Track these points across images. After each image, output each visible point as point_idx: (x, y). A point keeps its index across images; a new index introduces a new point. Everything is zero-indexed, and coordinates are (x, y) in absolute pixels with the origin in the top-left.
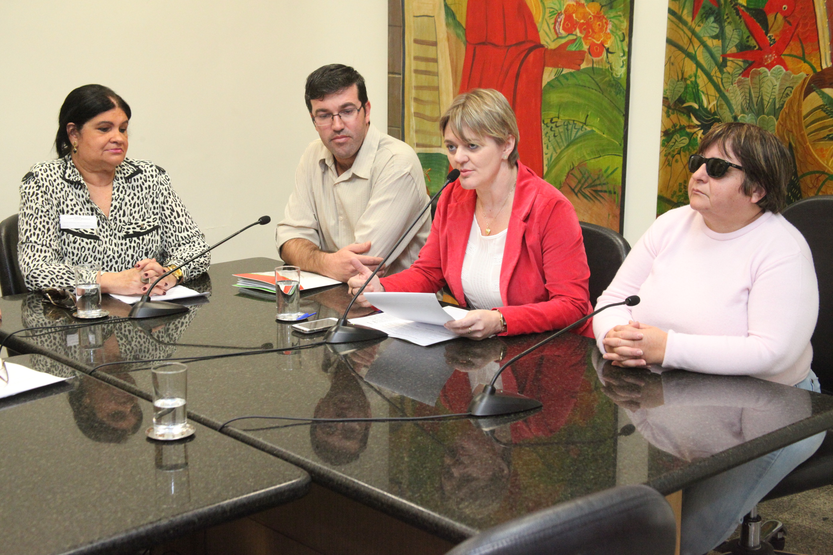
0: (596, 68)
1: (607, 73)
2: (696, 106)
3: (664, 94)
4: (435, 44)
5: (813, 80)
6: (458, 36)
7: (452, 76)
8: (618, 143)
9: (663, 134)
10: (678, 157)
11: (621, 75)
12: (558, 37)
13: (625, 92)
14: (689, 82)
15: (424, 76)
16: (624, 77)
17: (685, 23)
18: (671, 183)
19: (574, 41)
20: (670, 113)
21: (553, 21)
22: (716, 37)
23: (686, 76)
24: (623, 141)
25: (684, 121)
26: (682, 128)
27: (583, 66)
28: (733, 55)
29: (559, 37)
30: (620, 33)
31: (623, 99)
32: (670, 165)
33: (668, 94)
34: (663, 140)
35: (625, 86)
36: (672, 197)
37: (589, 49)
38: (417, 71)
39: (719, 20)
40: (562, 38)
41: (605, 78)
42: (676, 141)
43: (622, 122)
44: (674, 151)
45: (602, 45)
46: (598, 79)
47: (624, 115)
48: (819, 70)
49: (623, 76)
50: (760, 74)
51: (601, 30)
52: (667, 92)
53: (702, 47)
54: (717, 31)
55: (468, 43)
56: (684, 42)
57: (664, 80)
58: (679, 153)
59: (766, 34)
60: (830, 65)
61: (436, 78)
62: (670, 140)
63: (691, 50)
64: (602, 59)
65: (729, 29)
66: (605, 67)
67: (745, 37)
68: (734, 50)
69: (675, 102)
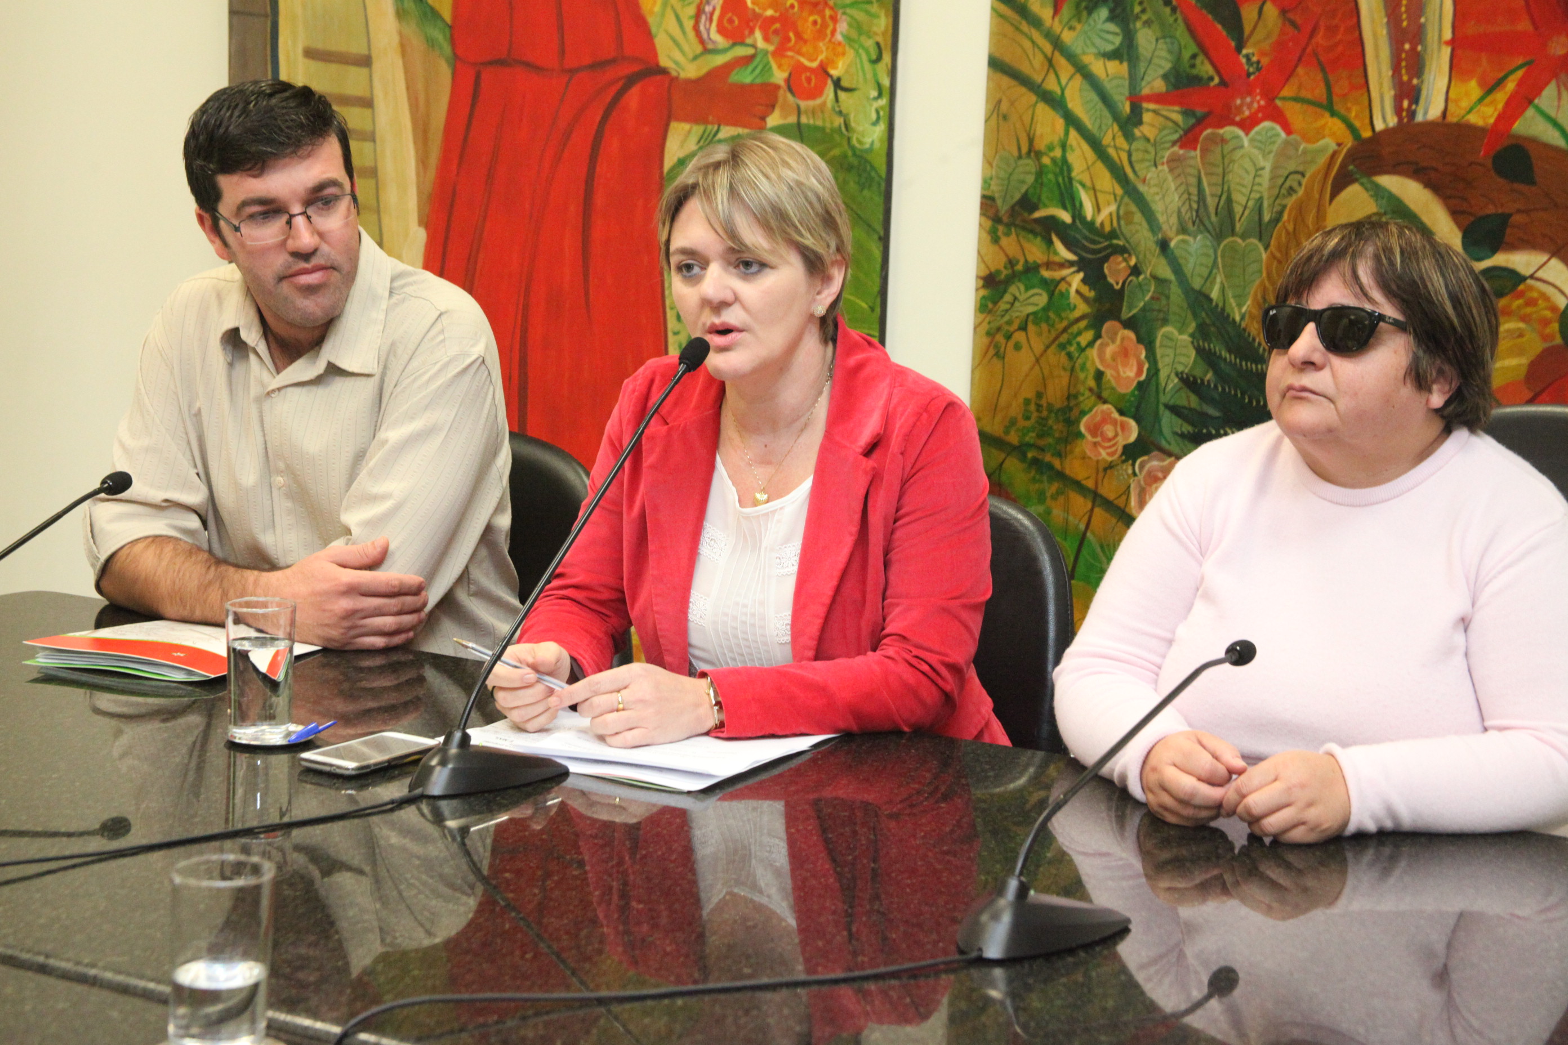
0: (808, 126)
1: (837, 137)
2: (1066, 217)
3: (983, 188)
4: (365, 61)
5: (1352, 156)
6: (431, 43)
7: (415, 143)
8: (864, 305)
9: (981, 283)
10: (1020, 336)
11: (872, 143)
12: (706, 51)
13: (883, 185)
14: (1046, 160)
16: (880, 146)
17: (1036, 22)
18: (1003, 400)
19: (748, 60)
20: (1000, 233)
21: (691, 10)
22: (1115, 55)
23: (1040, 145)
24: (878, 300)
25: (1035, 251)
26: (1031, 269)
27: (773, 121)
28: (1157, 98)
29: (707, 49)
30: (870, 43)
31: (879, 200)
32: (999, 355)
33: (995, 189)
34: (984, 297)
35: (883, 173)
36: (1007, 432)
37: (788, 81)
39: (1121, 16)
40: (715, 51)
41: (830, 149)
42: (1016, 299)
43: (877, 253)
44: (1009, 323)
45: (823, 71)
47: (880, 238)
48: (1367, 134)
49: (877, 145)
50: (1223, 141)
51: (820, 34)
52: (993, 183)
53: (1078, 80)
54: (1118, 40)
55: (458, 62)
56: (1034, 67)
57: (984, 155)
58: (1023, 328)
59: (1239, 49)
60: (1392, 121)
62: (1001, 297)
63: (1051, 85)
64: (824, 104)
65: (1145, 38)
66: (832, 123)
67: (1186, 55)
68: (1159, 86)
69: (1013, 208)
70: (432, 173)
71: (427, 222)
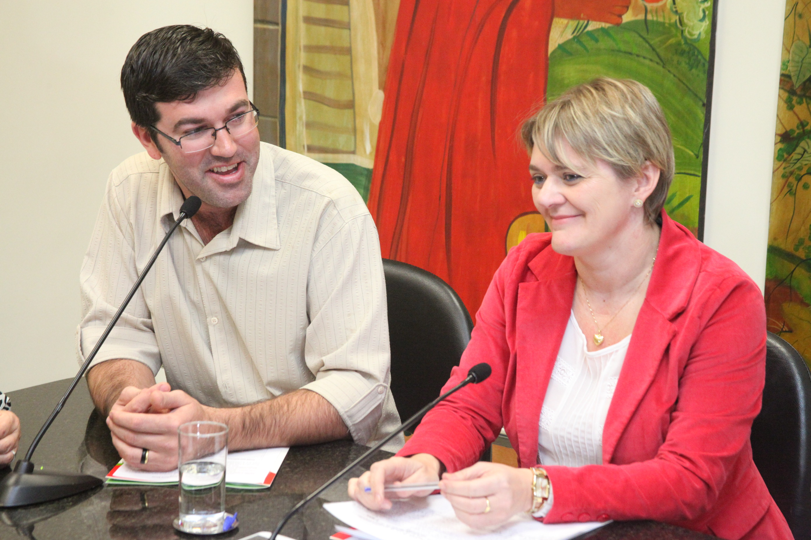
0: (652, 21)
1: (674, 30)
3: (782, 69)
7: (377, 31)
8: (691, 153)
9: (779, 138)
10: (808, 179)
11: (700, 34)
13: (707, 65)
15: (322, 29)
16: (705, 37)
18: (794, 226)
20: (794, 102)
24: (702, 150)
27: (627, 17)
31: (704, 77)
32: (792, 192)
33: (791, 69)
34: (780, 149)
35: (707, 56)
36: (796, 249)
38: (309, 20)
41: (668, 39)
42: (805, 151)
43: (701, 116)
44: (800, 169)
46: (655, 41)
47: (704, 105)
49: (703, 36)
52: (790, 65)
57: (784, 44)
58: (810, 173)
61: (345, 32)
62: (794, 150)
64: (665, 5)
66: (670, 19)
69: (805, 83)
70: (388, 52)
71: (385, 87)
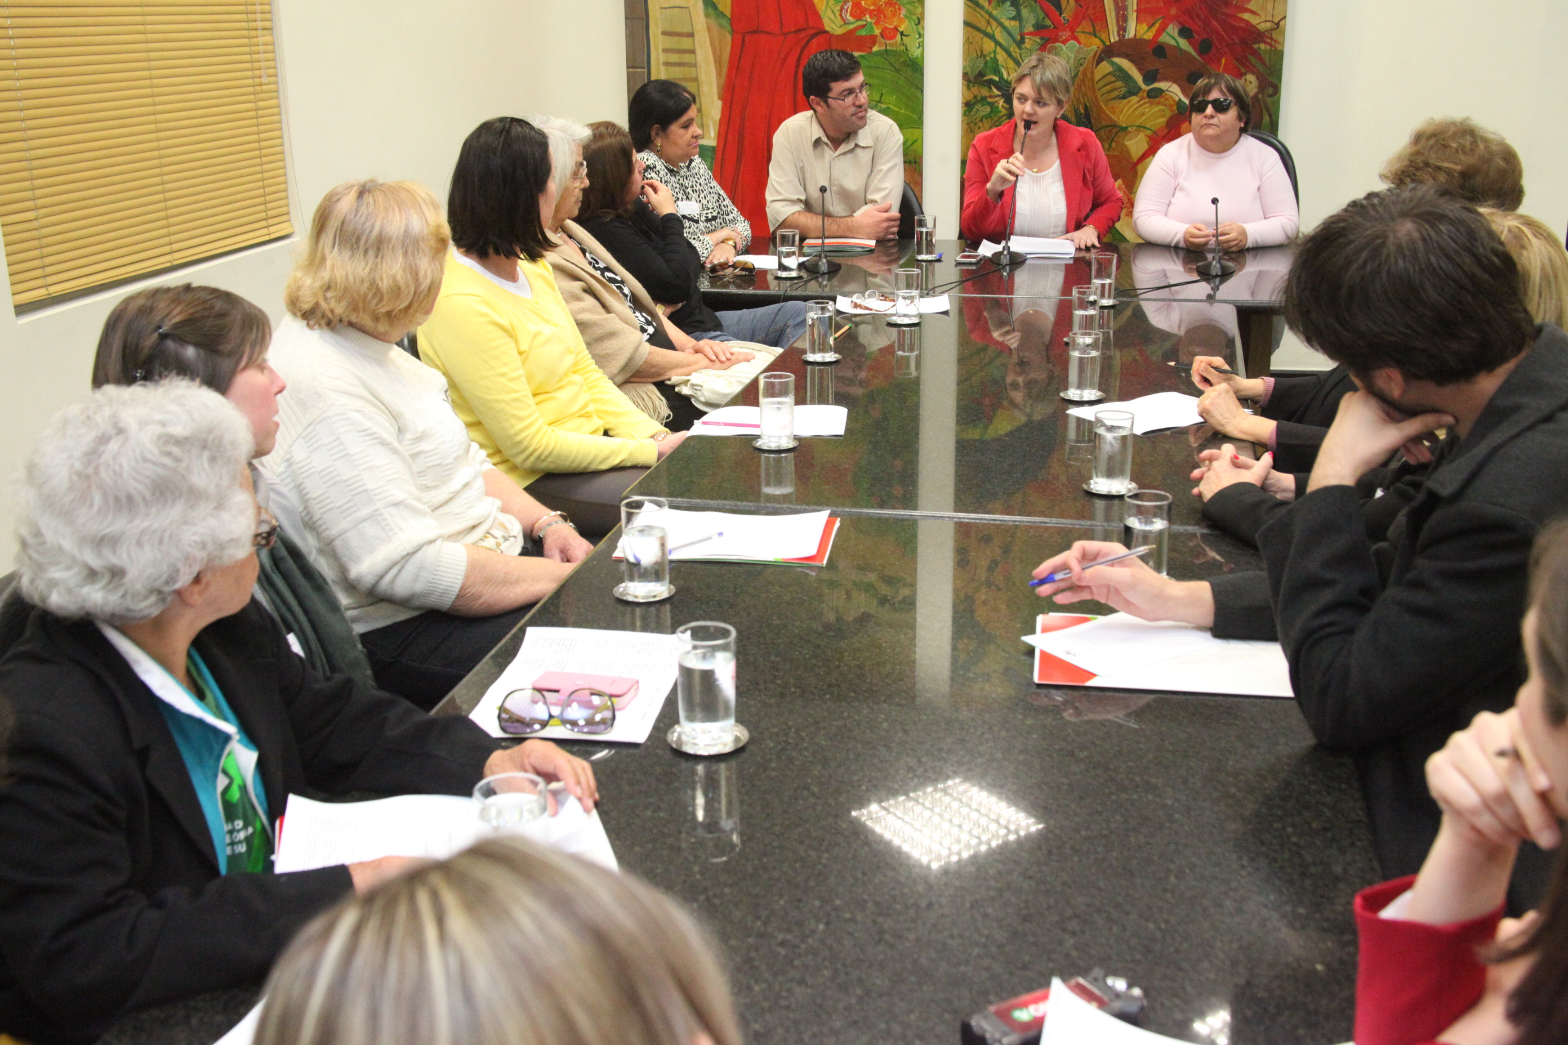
0: (890, 50)
1: (903, 54)
2: (996, 79)
3: (963, 70)
4: (691, 35)
5: (1103, 52)
6: (721, 26)
7: (715, 66)
8: (916, 117)
9: (964, 105)
10: (980, 124)
11: (915, 55)
12: (845, 23)
14: (988, 58)
15: (677, 69)
16: (918, 56)
17: (982, 8)
19: (863, 26)
20: (970, 86)
21: (839, 8)
22: (1013, 19)
23: (985, 53)
25: (985, 92)
26: (984, 99)
27: (875, 49)
28: (1030, 34)
29: (846, 22)
30: (915, 18)
33: (968, 70)
34: (965, 110)
35: (920, 66)
37: (881, 34)
38: (666, 64)
39: (1015, 3)
40: (849, 23)
41: (901, 58)
42: (977, 110)
44: (975, 119)
45: (896, 29)
46: (892, 60)
48: (1108, 43)
50: (1056, 48)
51: (894, 15)
52: (967, 68)
53: (999, 28)
54: (1014, 13)
55: (734, 32)
56: (982, 24)
57: (963, 58)
58: (981, 121)
59: (1061, 14)
60: (1117, 39)
61: (693, 70)
62: (972, 110)
63: (989, 30)
64: (897, 41)
65: (1025, 12)
66: (900, 48)
67: (1041, 18)
68: (1031, 29)
69: (975, 76)
70: (724, 77)
71: (722, 98)
